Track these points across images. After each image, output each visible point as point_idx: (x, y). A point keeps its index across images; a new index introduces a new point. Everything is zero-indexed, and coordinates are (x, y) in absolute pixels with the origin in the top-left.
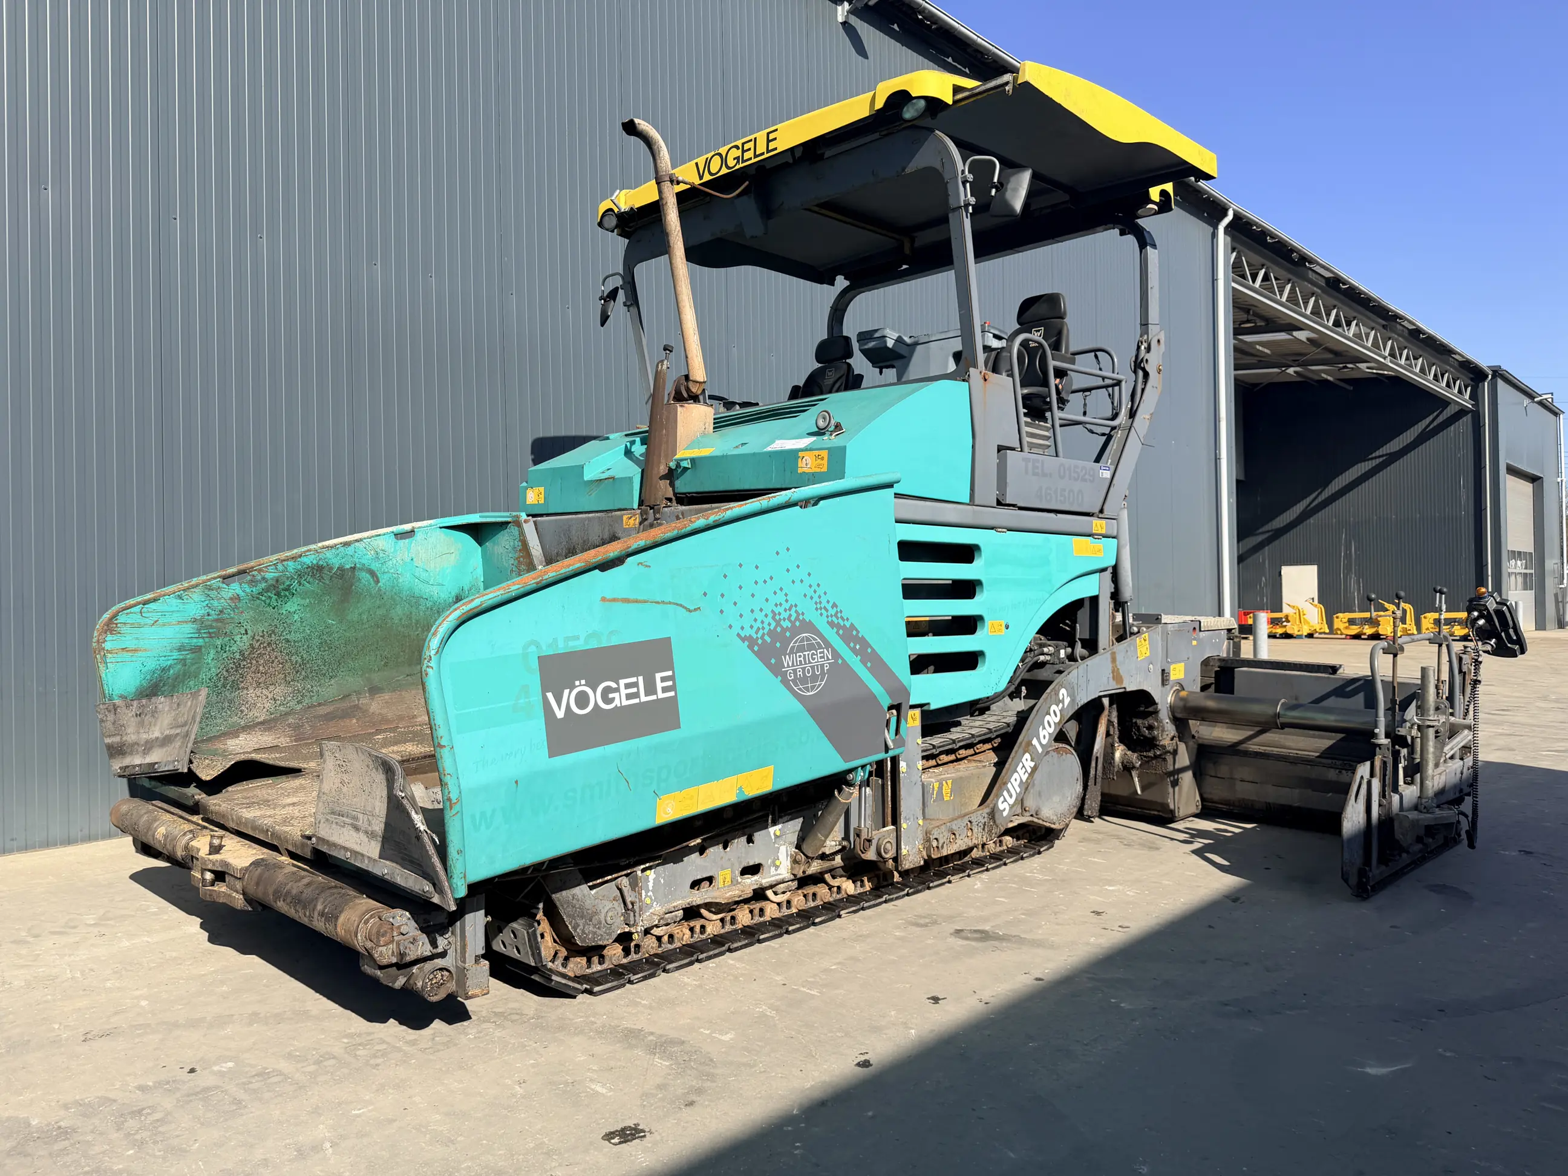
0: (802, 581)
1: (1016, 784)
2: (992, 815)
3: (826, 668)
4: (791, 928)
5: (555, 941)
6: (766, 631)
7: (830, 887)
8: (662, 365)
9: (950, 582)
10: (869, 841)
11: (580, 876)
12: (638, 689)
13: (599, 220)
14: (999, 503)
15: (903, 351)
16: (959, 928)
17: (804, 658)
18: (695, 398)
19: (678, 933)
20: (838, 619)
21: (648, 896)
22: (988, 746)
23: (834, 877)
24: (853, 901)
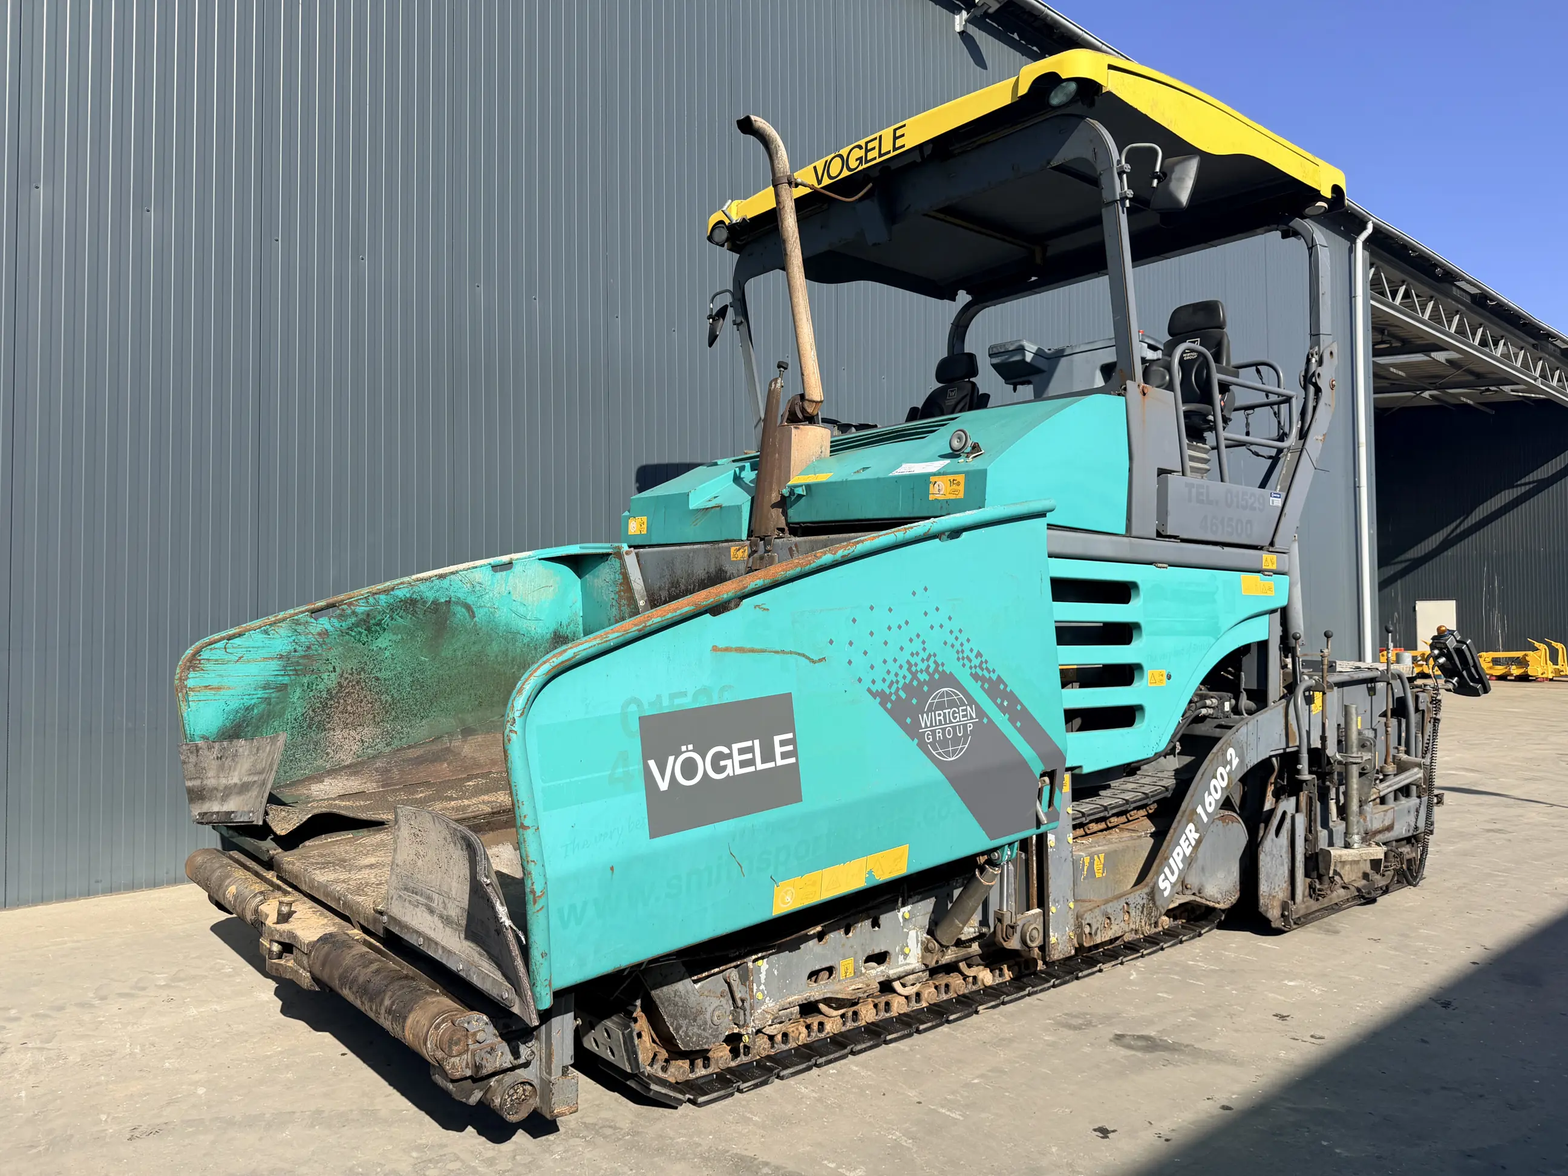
0: (941, 626)
1: (1179, 859)
2: (1153, 894)
3: (969, 729)
4: (922, 1027)
5: (654, 1041)
6: (900, 685)
7: (965, 977)
8: (775, 384)
9: (1101, 625)
10: (1013, 927)
11: (683, 969)
12: (754, 755)
13: (709, 234)
14: (1159, 535)
15: (1042, 364)
16: (1119, 1033)
17: (945, 717)
18: (811, 420)
19: (793, 1031)
20: (982, 669)
21: (760, 990)
22: (1143, 812)
23: (969, 966)
24: (994, 995)
